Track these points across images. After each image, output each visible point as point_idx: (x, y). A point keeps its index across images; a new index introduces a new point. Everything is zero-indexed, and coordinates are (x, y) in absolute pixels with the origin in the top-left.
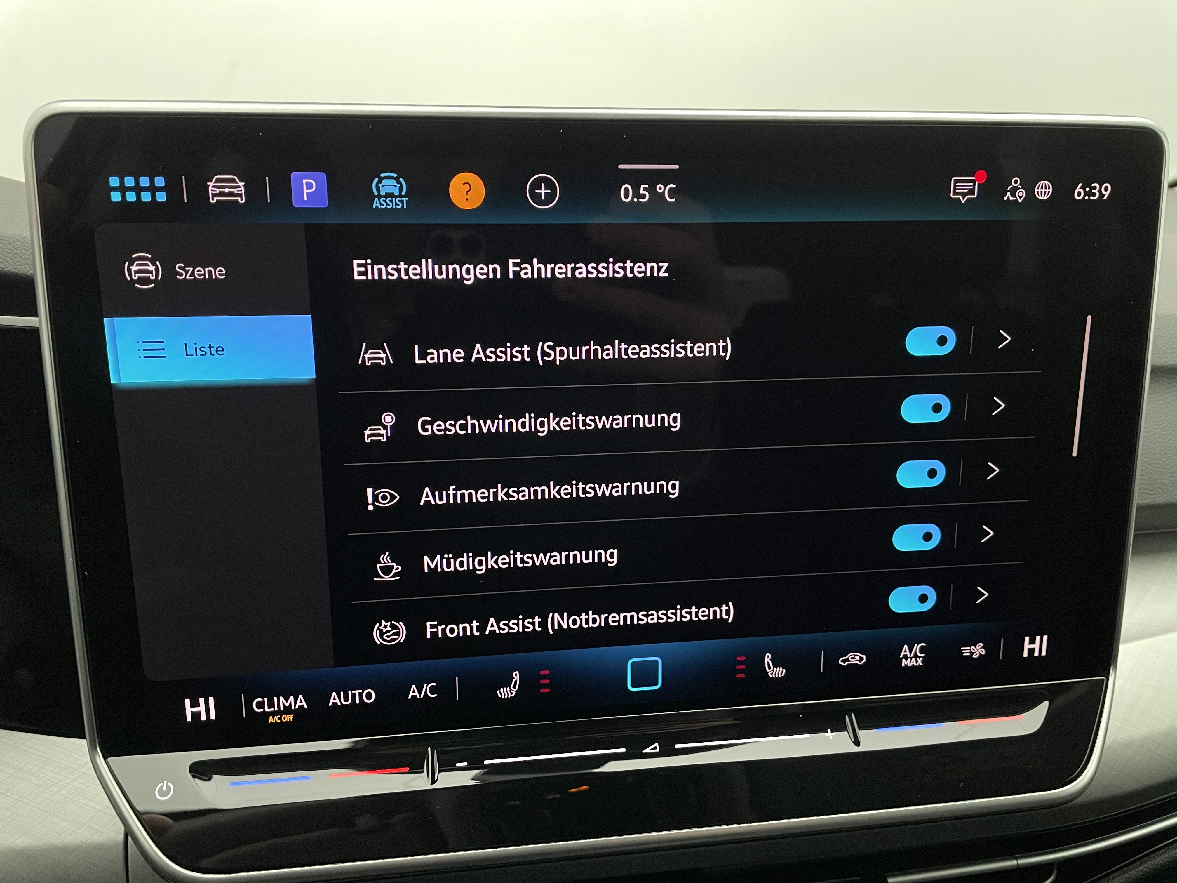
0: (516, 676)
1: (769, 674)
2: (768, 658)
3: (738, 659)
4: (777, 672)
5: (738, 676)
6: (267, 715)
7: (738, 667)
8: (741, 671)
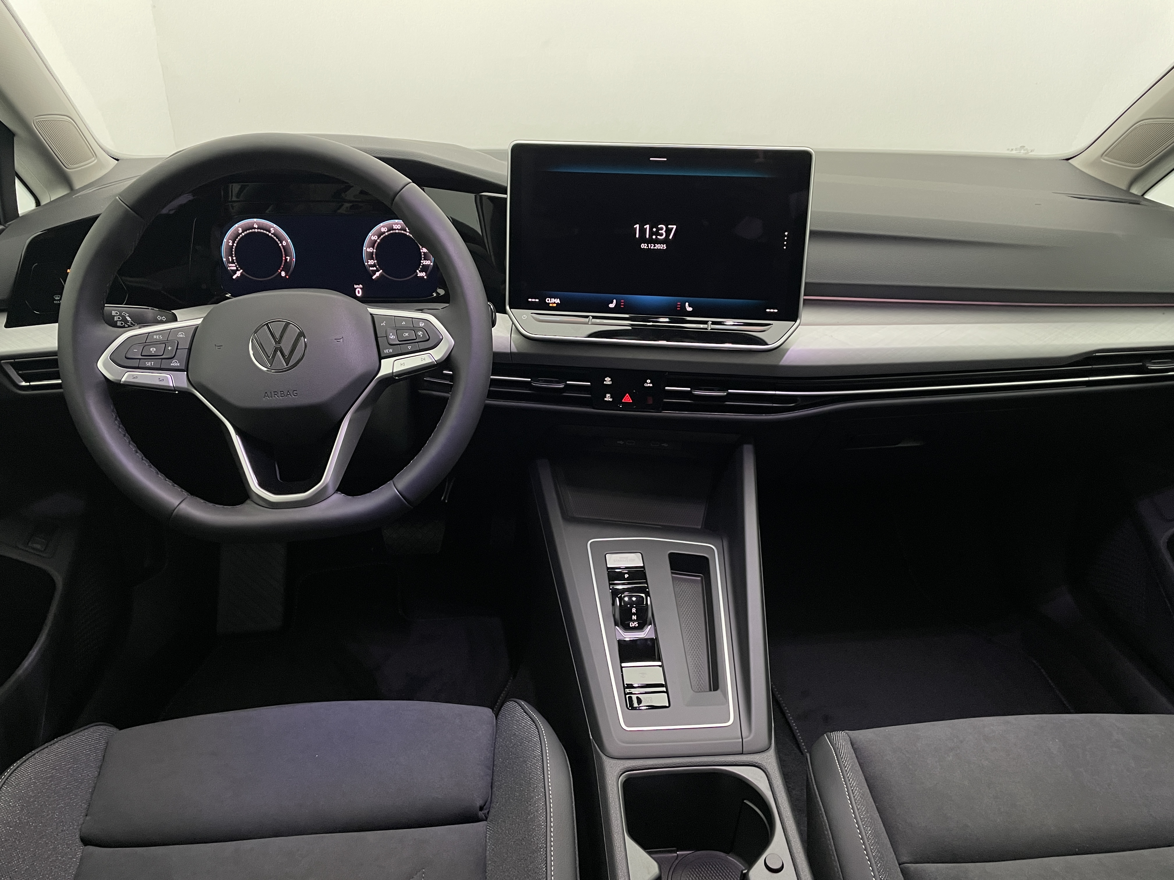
0: (615, 301)
1: (687, 310)
2: (687, 304)
3: (678, 303)
4: (690, 309)
5: (678, 309)
6: (549, 303)
7: (678, 306)
8: (679, 307)
